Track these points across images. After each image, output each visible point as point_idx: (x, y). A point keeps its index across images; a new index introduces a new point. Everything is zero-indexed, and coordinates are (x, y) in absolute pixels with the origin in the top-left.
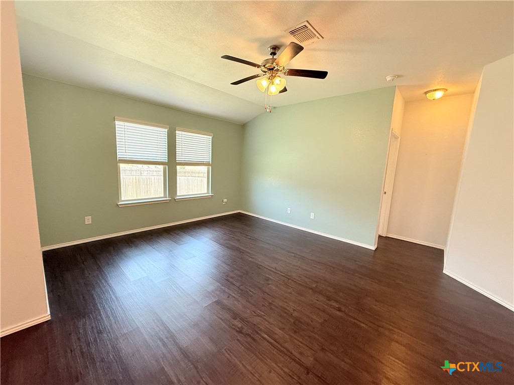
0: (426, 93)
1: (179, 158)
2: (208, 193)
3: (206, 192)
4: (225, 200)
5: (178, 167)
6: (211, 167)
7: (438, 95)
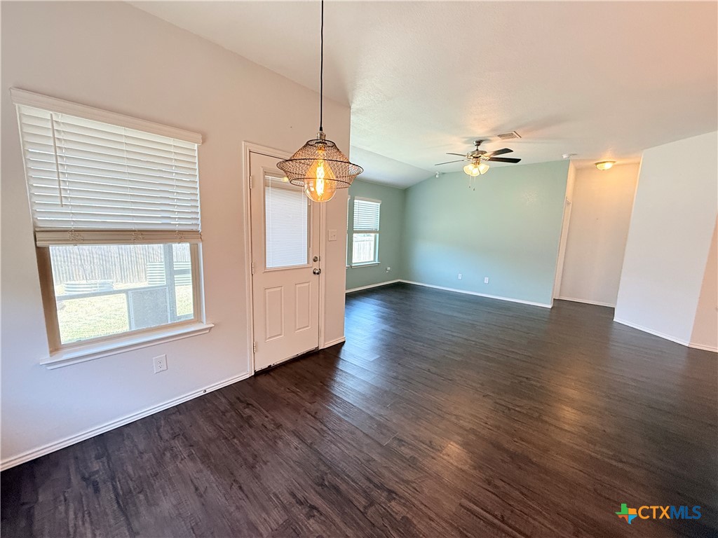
0: (597, 164)
1: (356, 227)
2: (374, 261)
3: (372, 259)
4: (389, 268)
5: (355, 235)
6: (378, 235)
7: (608, 166)
